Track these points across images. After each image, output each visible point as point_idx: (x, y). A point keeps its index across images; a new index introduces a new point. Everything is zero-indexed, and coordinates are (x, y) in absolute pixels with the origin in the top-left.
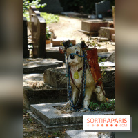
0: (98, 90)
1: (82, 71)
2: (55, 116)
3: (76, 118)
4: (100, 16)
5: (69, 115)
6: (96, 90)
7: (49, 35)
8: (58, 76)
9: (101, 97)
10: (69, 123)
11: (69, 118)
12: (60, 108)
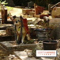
0: (28, 35)
1: (21, 28)
2: (10, 46)
3: (18, 47)
4: (30, 8)
5: (16, 46)
6: (27, 36)
7: (8, 14)
8: (11, 30)
9: (29, 38)
10: (16, 49)
11: (15, 47)
12: (12, 43)
